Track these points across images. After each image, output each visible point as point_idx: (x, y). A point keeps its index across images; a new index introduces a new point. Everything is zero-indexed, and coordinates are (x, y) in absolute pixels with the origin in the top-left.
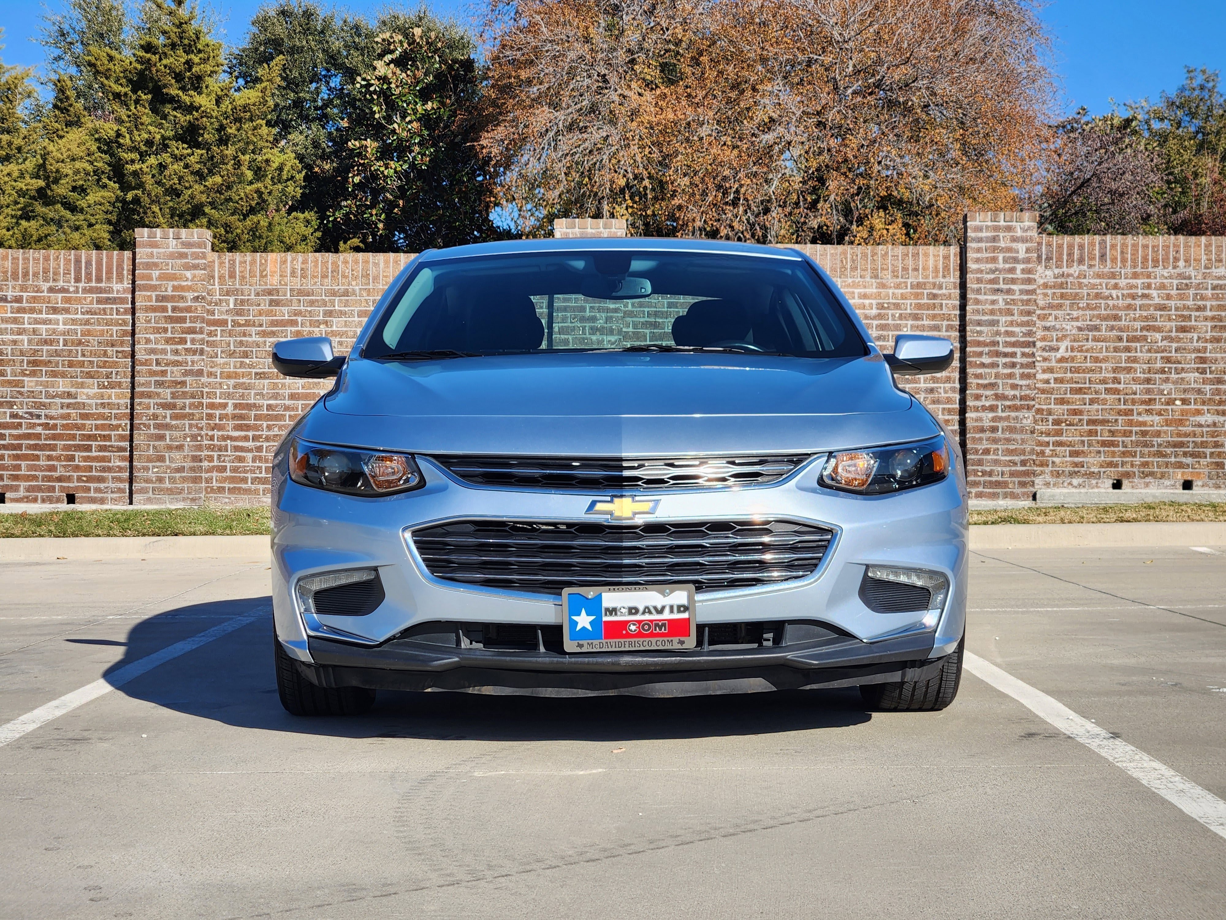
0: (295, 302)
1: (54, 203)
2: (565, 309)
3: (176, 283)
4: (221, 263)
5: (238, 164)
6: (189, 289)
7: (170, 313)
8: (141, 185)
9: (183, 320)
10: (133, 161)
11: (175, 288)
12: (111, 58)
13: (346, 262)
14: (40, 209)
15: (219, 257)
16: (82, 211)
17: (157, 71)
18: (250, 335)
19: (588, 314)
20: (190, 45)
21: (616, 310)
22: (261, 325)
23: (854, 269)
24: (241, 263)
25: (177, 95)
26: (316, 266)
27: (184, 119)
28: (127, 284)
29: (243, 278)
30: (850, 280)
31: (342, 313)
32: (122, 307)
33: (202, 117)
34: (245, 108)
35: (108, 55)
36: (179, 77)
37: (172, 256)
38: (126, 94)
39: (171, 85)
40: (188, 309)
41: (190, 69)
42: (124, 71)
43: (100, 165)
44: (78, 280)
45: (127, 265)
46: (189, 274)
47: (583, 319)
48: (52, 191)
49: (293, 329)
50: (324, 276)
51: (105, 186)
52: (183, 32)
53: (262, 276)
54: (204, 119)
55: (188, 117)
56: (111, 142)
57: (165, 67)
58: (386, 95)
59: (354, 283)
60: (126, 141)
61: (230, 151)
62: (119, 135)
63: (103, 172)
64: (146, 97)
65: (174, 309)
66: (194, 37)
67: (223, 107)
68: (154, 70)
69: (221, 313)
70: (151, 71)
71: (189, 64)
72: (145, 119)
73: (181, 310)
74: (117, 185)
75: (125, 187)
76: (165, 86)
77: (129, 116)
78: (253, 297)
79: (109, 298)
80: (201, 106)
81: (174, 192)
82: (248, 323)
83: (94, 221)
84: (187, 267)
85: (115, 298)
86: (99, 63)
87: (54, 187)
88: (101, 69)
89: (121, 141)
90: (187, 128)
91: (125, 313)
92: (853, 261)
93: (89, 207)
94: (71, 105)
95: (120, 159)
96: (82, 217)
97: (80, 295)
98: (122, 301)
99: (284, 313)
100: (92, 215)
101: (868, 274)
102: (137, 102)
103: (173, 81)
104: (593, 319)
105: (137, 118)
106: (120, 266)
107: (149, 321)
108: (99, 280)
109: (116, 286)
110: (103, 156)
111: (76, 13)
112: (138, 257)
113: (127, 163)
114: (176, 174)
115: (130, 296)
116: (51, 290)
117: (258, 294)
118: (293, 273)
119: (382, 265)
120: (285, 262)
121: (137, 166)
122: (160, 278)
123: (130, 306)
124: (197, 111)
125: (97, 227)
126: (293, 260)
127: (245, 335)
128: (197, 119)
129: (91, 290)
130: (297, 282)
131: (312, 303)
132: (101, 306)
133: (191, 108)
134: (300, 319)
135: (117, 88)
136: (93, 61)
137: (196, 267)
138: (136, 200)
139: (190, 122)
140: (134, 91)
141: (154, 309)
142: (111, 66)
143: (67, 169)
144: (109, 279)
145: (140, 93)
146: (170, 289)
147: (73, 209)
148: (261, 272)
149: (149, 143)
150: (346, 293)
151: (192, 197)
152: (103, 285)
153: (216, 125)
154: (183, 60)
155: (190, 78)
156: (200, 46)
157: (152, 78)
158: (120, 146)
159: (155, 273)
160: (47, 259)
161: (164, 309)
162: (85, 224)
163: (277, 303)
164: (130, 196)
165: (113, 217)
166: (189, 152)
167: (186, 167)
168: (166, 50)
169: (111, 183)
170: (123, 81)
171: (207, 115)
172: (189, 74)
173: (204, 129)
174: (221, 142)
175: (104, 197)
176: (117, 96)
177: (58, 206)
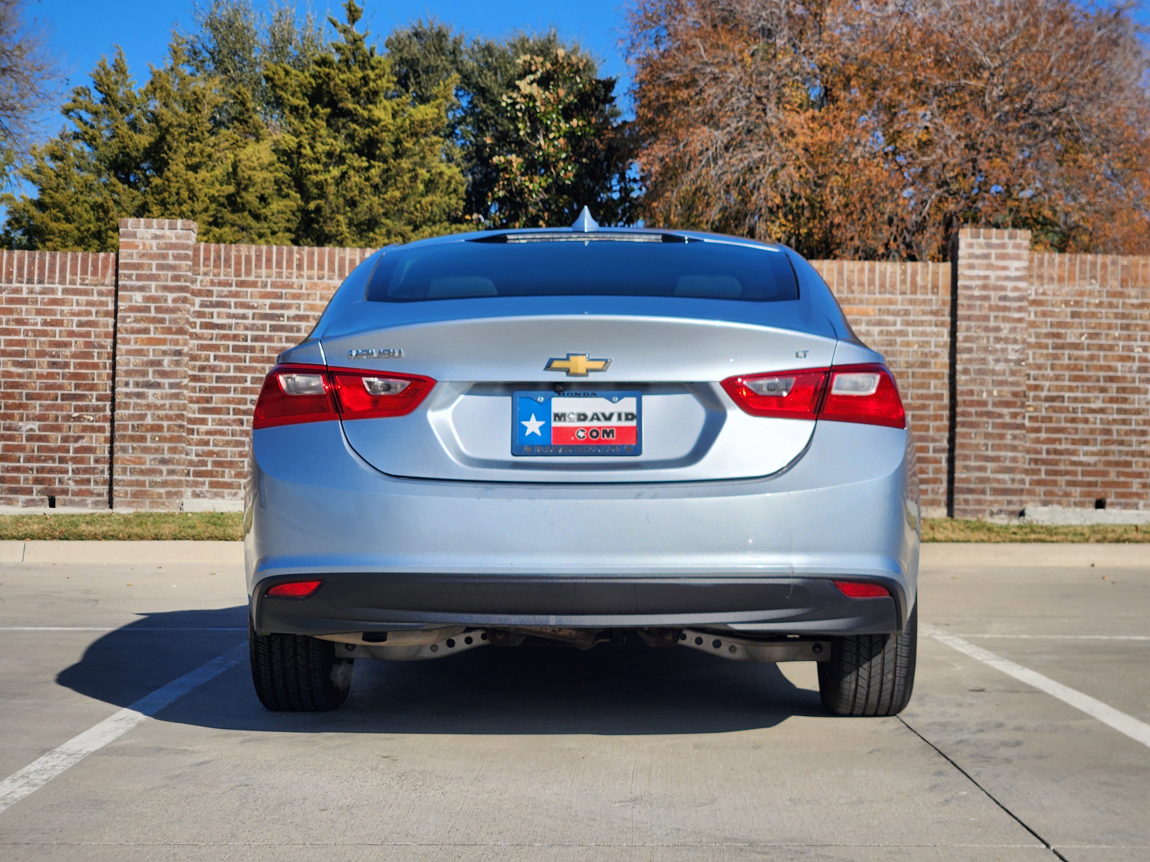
1: (243, 210)
5: (414, 177)
8: (323, 195)
10: (316, 172)
12: (288, 73)
14: (229, 216)
16: (266, 219)
17: (335, 85)
20: (364, 62)
25: (355, 109)
27: (362, 133)
33: (382, 131)
34: (422, 123)
35: (285, 69)
36: (354, 92)
38: (303, 108)
39: (347, 99)
41: (366, 84)
42: (300, 85)
43: (280, 175)
48: (242, 198)
51: (287, 196)
52: (358, 48)
54: (384, 134)
55: (367, 131)
56: (292, 152)
57: (343, 81)
58: (531, 113)
60: (308, 152)
61: (405, 164)
62: (300, 146)
63: (283, 182)
64: (324, 112)
66: (368, 54)
67: (399, 120)
68: (332, 84)
70: (328, 85)
71: (365, 80)
72: (322, 131)
74: (299, 195)
75: (306, 197)
76: (341, 100)
77: (306, 129)
80: (380, 120)
81: (353, 203)
83: (276, 229)
86: (276, 77)
87: (244, 194)
88: (278, 83)
89: (303, 151)
90: (366, 142)
93: (273, 215)
94: (250, 117)
95: (301, 169)
96: (266, 225)
100: (275, 223)
102: (314, 115)
103: (349, 96)
105: (315, 130)
110: (284, 166)
111: (208, 32)
113: (310, 174)
114: (357, 186)
121: (321, 177)
124: (377, 125)
125: (280, 234)
128: (377, 133)
133: (371, 122)
135: (296, 102)
136: (271, 75)
138: (318, 210)
139: (369, 135)
140: (312, 105)
142: (288, 80)
143: (258, 177)
145: (318, 106)
147: (257, 217)
149: (330, 155)
151: (371, 208)
153: (392, 138)
154: (359, 75)
155: (366, 93)
156: (373, 63)
157: (329, 92)
158: (300, 155)
162: (268, 232)
164: (312, 206)
165: (293, 226)
166: (366, 164)
167: (367, 179)
168: (341, 65)
169: (292, 193)
170: (300, 95)
171: (385, 129)
172: (365, 89)
173: (382, 142)
174: (397, 155)
175: (286, 206)
176: (294, 109)
177: (246, 214)
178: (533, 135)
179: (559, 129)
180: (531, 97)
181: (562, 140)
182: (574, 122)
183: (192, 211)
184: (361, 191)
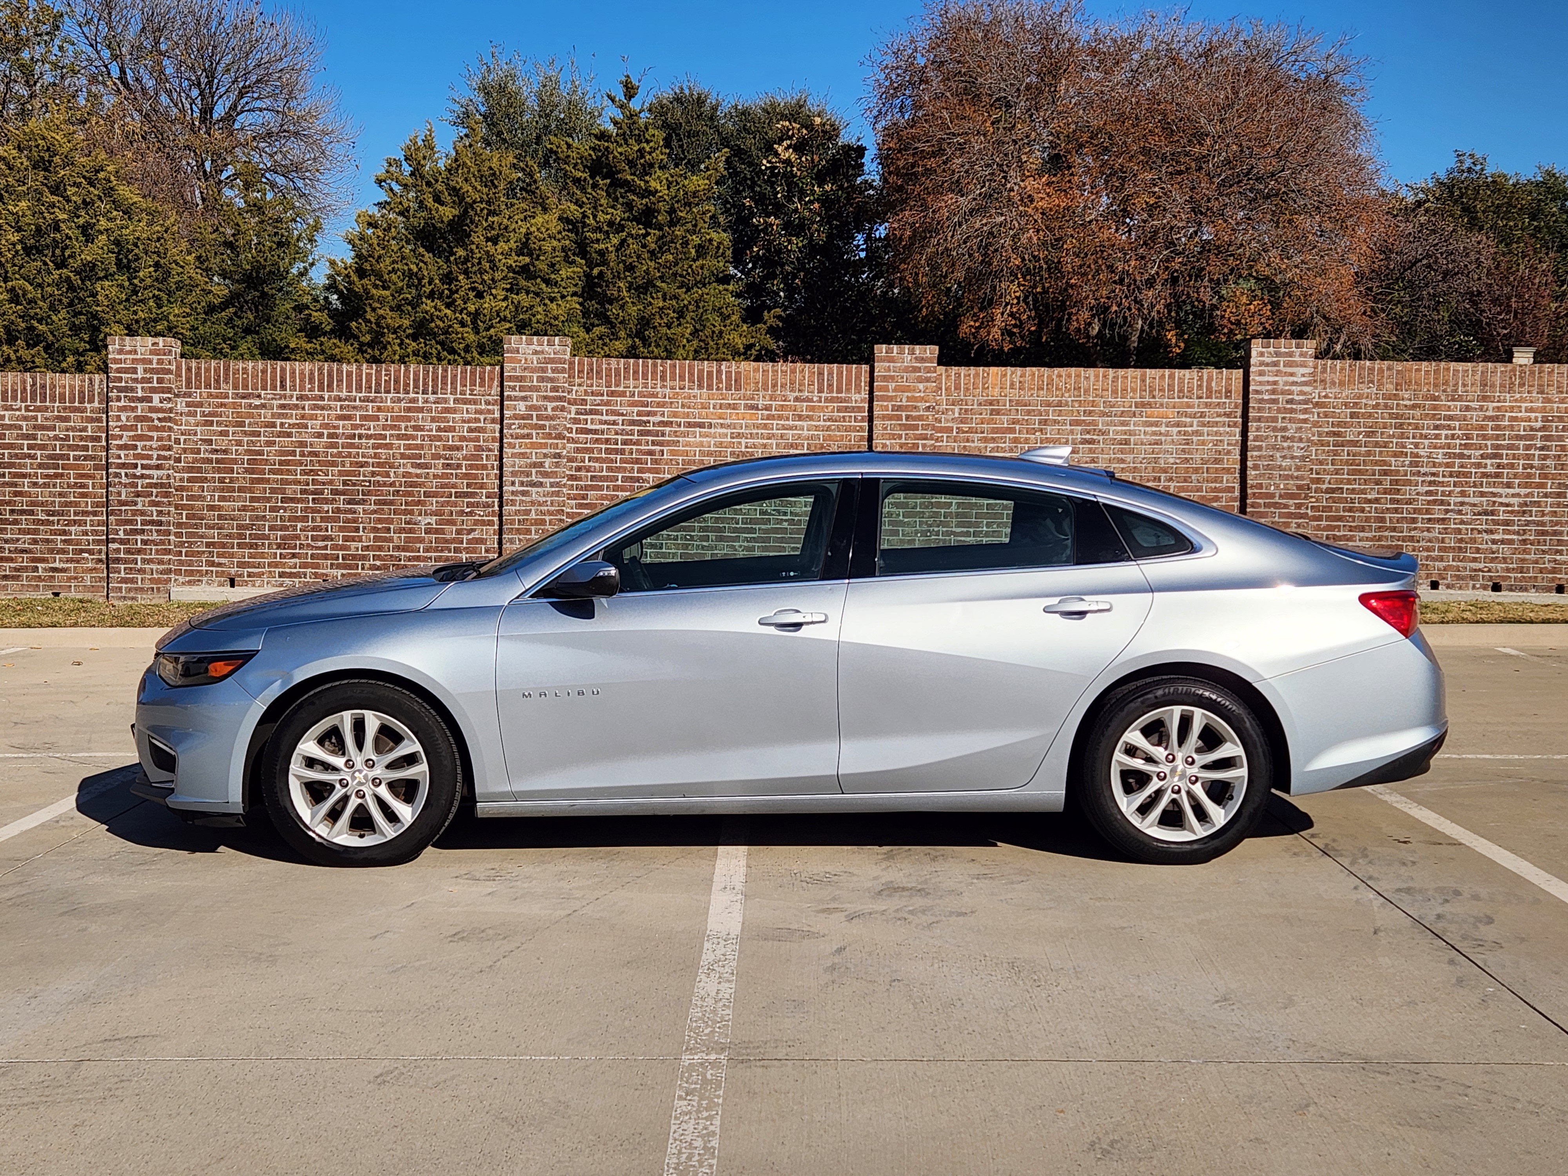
0: (1013, 412)
1: (535, 278)
2: (1259, 419)
3: (909, 394)
4: (948, 376)
5: (686, 244)
6: (922, 399)
7: (904, 422)
8: (604, 262)
9: (916, 427)
10: (598, 241)
11: (909, 399)
12: (569, 146)
13: (1060, 376)
14: (523, 283)
15: (946, 371)
16: (556, 284)
17: (614, 158)
18: (973, 441)
19: (1279, 425)
20: (639, 135)
21: (1305, 421)
22: (983, 432)
23: (1522, 385)
24: (965, 376)
25: (633, 181)
26: (1033, 379)
27: (640, 203)
28: (865, 395)
29: (968, 389)
30: (1518, 396)
31: (1056, 422)
32: (859, 415)
33: (658, 201)
34: (695, 194)
35: (567, 143)
36: (631, 163)
37: (906, 370)
38: (585, 179)
39: (625, 171)
40: (920, 418)
41: (643, 157)
42: (581, 158)
43: (566, 243)
44: (820, 391)
45: (865, 378)
46: (921, 386)
47: (1275, 429)
48: (534, 266)
49: (1012, 436)
50: (1040, 388)
51: (574, 262)
52: (634, 123)
53: (983, 388)
54: (660, 204)
55: (645, 201)
56: (577, 222)
57: (621, 154)
58: (789, 177)
59: (1067, 395)
60: (591, 221)
61: (679, 231)
62: (584, 216)
63: (569, 250)
64: (604, 183)
65: (908, 418)
67: (673, 191)
68: (611, 157)
69: (947, 421)
70: (607, 158)
71: (641, 152)
72: (603, 201)
73: (915, 418)
74: (583, 262)
75: (590, 263)
76: (619, 172)
77: (588, 199)
78: (975, 407)
79: (847, 407)
80: (657, 191)
81: (631, 268)
82: (971, 431)
84: (920, 380)
85: (853, 407)
87: (536, 263)
88: (561, 155)
89: (587, 221)
90: (643, 211)
91: (862, 421)
92: (1521, 377)
93: (562, 280)
94: (537, 188)
95: (586, 238)
97: (822, 404)
98: (860, 409)
99: (1004, 421)
101: (1535, 389)
102: (595, 186)
103: (627, 167)
104: (1284, 429)
105: (597, 200)
106: (858, 378)
107: (886, 429)
108: (839, 391)
109: (855, 397)
110: (569, 234)
112: (876, 370)
113: (592, 242)
114: (635, 252)
115: (866, 405)
116: (797, 399)
117: (980, 404)
118: (1012, 385)
119: (1092, 378)
120: (1005, 375)
121: (602, 245)
122: (894, 390)
123: (866, 414)
124: (653, 196)
125: (569, 298)
126: (1012, 373)
127: (968, 441)
128: (654, 203)
129: (832, 400)
130: (1015, 394)
131: (1029, 413)
132: (841, 414)
133: (649, 193)
134: (1017, 427)
135: (579, 174)
137: (928, 380)
138: (601, 275)
139: (646, 205)
140: (592, 177)
141: (890, 418)
142: (570, 153)
143: (547, 246)
144: (848, 390)
145: (598, 178)
146: (904, 400)
147: (547, 282)
148: (984, 384)
149: (611, 224)
150: (1059, 404)
151: (647, 272)
152: (843, 395)
153: (668, 208)
154: (636, 148)
155: (643, 165)
156: (648, 137)
157: (608, 164)
158: (585, 225)
159: (891, 386)
160: (793, 371)
161: (899, 418)
163: (998, 412)
164: (595, 272)
165: (578, 290)
166: (643, 231)
167: (644, 246)
168: (618, 139)
169: (578, 259)
170: (580, 167)
171: (661, 199)
172: (642, 161)
173: (659, 212)
174: (672, 224)
175: (574, 272)
176: (577, 181)
177: (539, 280)
178: (789, 199)
179: (813, 192)
180: (788, 162)
181: (816, 205)
182: (828, 187)
183: (493, 280)
184: (638, 257)
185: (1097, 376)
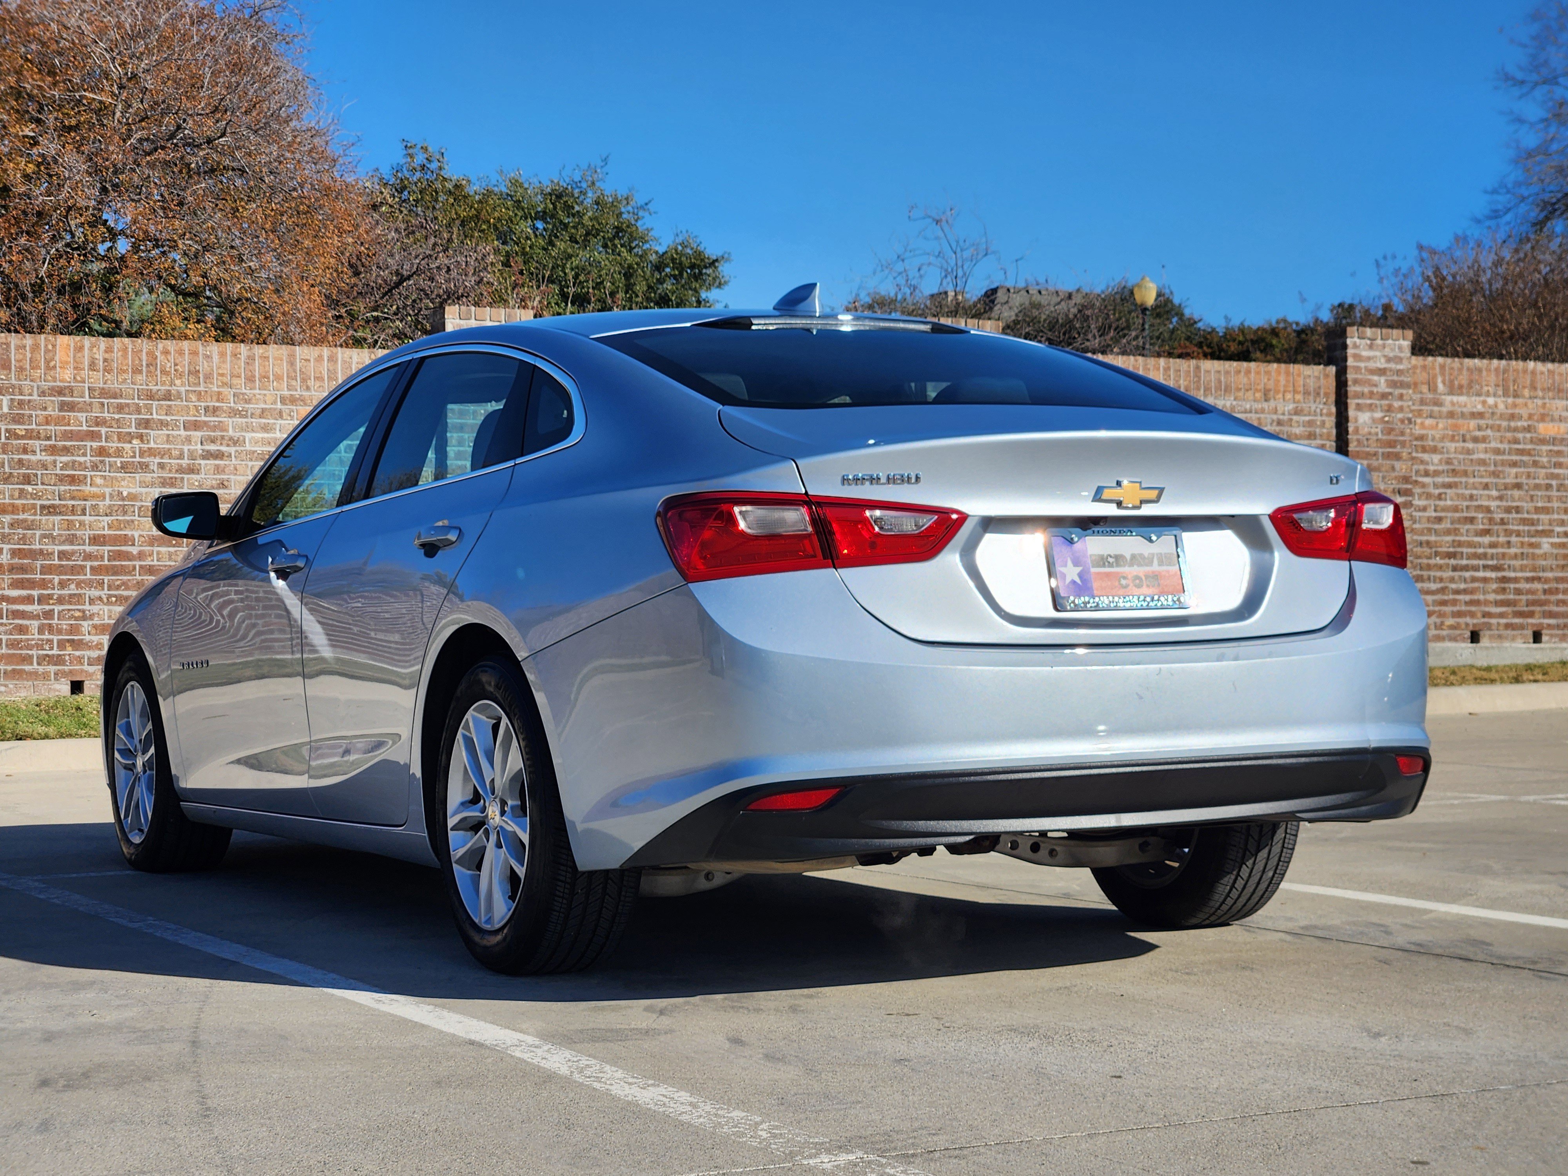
0: (96, 407)
13: (166, 352)
18: (34, 452)
22: (48, 438)
24: (18, 348)
26: (125, 356)
29: (21, 369)
31: (163, 424)
49: (95, 445)
50: (137, 371)
53: (48, 368)
59: (178, 382)
78: (35, 397)
82: (30, 435)
99: (80, 421)
117: (43, 394)
118: (93, 366)
119: (216, 358)
120: (81, 348)
126: (93, 346)
127: (25, 451)
130: (97, 379)
131: (120, 408)
134: (103, 430)
148: (47, 362)
150: (168, 397)
163: (72, 407)
185: (222, 355)
